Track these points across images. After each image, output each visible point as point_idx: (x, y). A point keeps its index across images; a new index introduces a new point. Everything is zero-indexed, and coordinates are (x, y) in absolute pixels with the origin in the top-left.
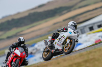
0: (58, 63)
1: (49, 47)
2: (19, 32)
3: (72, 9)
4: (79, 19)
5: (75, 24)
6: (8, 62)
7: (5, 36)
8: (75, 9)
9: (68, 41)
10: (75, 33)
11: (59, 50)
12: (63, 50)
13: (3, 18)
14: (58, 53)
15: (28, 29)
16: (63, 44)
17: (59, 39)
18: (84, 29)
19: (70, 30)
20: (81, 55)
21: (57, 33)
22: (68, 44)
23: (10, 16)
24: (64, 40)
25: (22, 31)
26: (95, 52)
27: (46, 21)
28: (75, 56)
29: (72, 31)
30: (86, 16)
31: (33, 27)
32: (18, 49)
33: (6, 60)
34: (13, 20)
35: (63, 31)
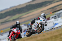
0: (44, 36)
1: (29, 29)
2: (20, 17)
3: (53, 2)
4: (56, 9)
5: (45, 15)
6: (10, 37)
7: (11, 19)
8: (54, 3)
9: (40, 25)
10: (44, 21)
11: (34, 31)
12: (37, 31)
13: (11, 8)
15: (26, 14)
16: (37, 27)
17: (35, 24)
18: (59, 15)
19: (41, 19)
20: (58, 31)
21: (34, 21)
22: (40, 28)
23: (15, 6)
24: (37, 25)
25: (22, 16)
27: (37, 10)
28: (54, 31)
30: (61, 7)
31: (29, 13)
32: (15, 29)
33: (9, 35)
34: (17, 9)
35: (37, 19)
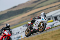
9: (42, 24)
11: (36, 30)
14: (35, 31)
16: (38, 26)
19: (42, 17)
21: (34, 20)
22: (41, 26)
24: (39, 23)
26: (47, 34)
28: (35, 37)
29: (44, 18)
